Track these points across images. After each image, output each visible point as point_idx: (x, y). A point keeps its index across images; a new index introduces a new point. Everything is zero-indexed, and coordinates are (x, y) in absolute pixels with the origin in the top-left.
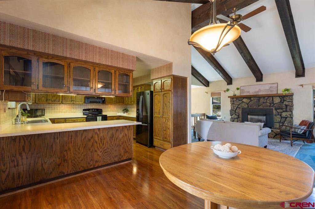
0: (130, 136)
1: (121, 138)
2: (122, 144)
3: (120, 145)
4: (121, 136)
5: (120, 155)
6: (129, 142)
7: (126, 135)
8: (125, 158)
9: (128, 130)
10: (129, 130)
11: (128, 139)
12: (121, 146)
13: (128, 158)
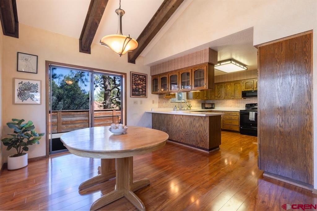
0: (205, 127)
1: (198, 127)
2: (198, 132)
3: (197, 132)
4: (197, 125)
5: (197, 141)
6: (205, 133)
7: (202, 125)
8: (201, 146)
9: (203, 121)
10: (205, 121)
11: (204, 130)
12: (197, 134)
13: (203, 147)
